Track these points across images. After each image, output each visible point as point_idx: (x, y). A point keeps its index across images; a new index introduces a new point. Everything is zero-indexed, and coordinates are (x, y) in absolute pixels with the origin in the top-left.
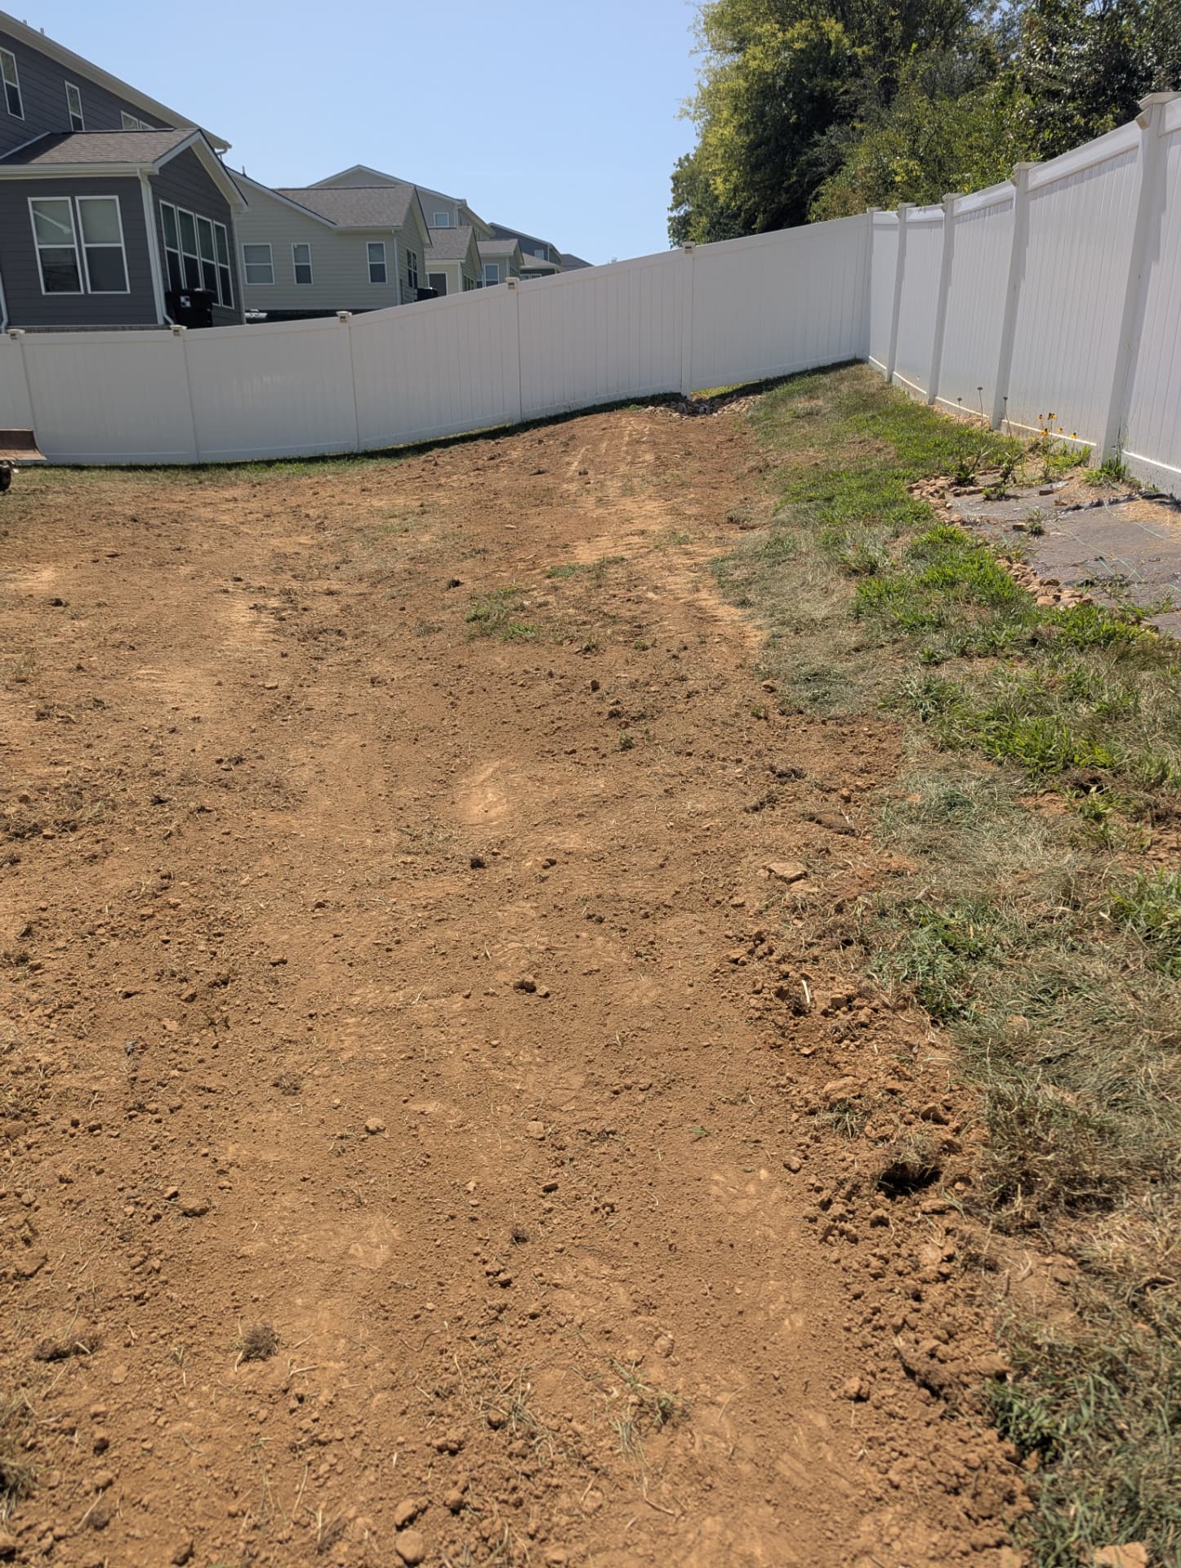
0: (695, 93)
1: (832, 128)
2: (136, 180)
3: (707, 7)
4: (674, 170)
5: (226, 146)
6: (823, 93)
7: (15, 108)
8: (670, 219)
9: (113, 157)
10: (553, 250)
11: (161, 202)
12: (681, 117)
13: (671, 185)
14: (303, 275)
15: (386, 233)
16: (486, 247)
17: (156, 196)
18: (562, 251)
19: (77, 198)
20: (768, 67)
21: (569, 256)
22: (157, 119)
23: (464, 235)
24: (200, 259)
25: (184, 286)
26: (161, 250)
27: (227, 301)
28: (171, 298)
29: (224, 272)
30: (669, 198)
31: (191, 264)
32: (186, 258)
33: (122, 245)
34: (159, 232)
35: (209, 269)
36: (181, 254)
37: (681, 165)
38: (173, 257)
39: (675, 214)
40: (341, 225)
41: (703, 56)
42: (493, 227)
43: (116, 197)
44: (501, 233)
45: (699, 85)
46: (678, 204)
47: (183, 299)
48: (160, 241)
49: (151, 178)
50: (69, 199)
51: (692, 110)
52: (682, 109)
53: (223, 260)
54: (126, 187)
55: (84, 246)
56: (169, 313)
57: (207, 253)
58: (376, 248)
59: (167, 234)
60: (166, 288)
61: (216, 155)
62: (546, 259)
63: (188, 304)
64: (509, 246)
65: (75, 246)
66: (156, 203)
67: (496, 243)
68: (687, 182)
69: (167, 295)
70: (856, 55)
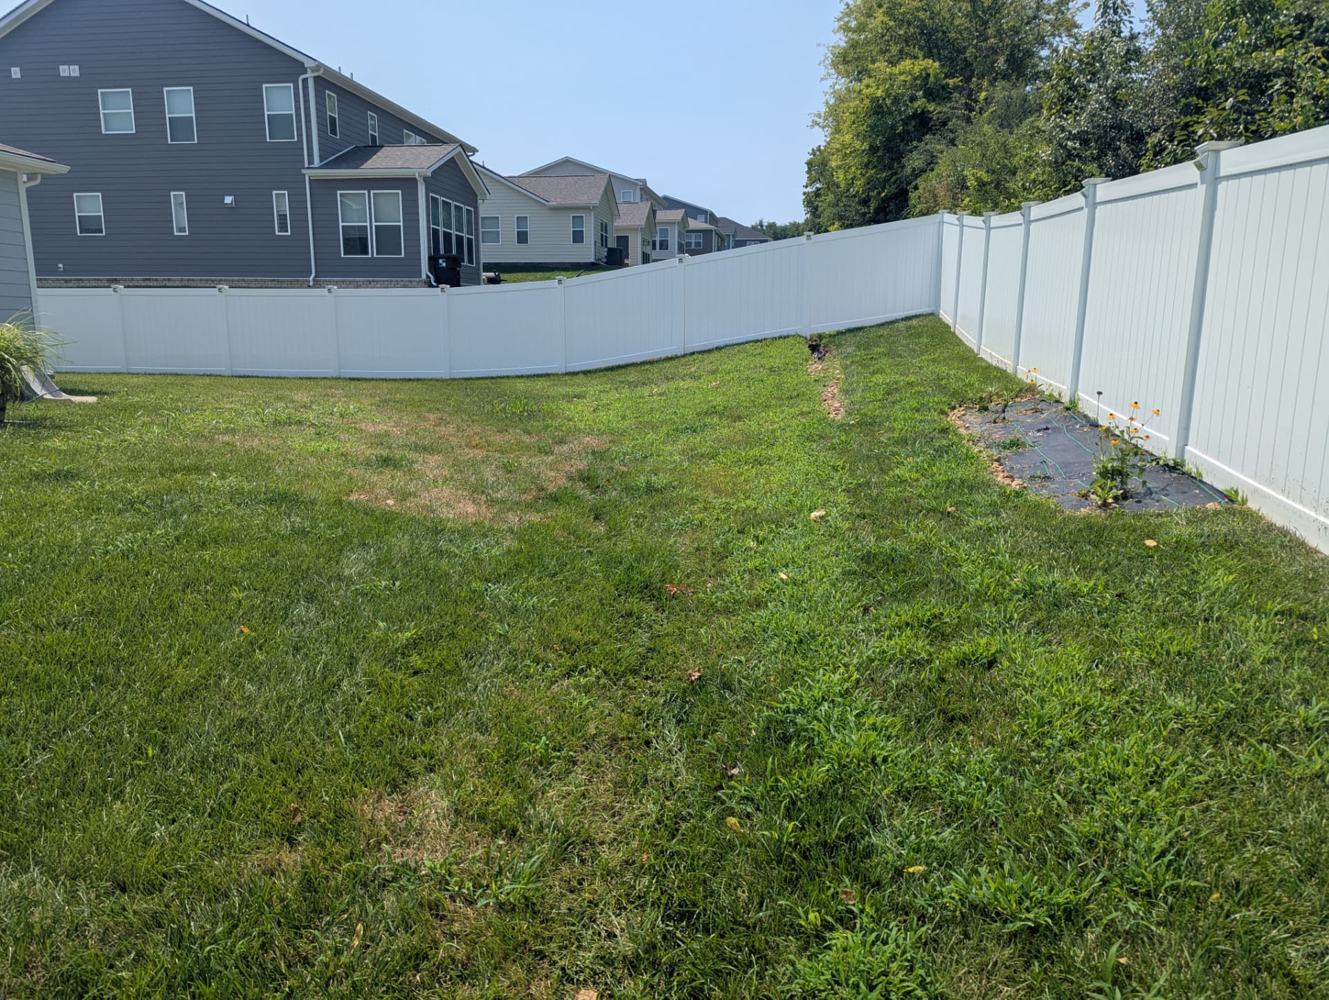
0: (823, 109)
1: (928, 136)
2: (414, 180)
3: (834, 47)
4: (809, 157)
5: (474, 151)
6: (923, 112)
7: (334, 132)
8: (804, 194)
9: (399, 164)
10: (712, 215)
11: (431, 194)
12: (812, 126)
13: (806, 168)
14: (522, 238)
15: (586, 208)
16: (662, 215)
17: (428, 190)
18: (718, 215)
19: (372, 192)
20: (879, 93)
21: (725, 219)
22: (433, 136)
23: (645, 207)
24: (454, 232)
25: (442, 252)
26: (428, 228)
27: (471, 261)
28: (433, 260)
29: (470, 241)
30: (804, 178)
31: (447, 236)
32: (445, 233)
33: (401, 224)
34: (428, 215)
35: (460, 239)
36: (441, 229)
37: (814, 153)
38: (436, 232)
39: (809, 190)
40: (553, 203)
41: (831, 82)
42: (666, 198)
43: (400, 192)
44: (671, 203)
45: (827, 103)
46: (812, 181)
47: (441, 261)
48: (428, 221)
49: (425, 179)
50: (366, 192)
51: (821, 121)
52: (813, 121)
53: (469, 232)
54: (406, 184)
55: (374, 224)
56: (430, 271)
57: (460, 229)
58: (577, 220)
59: (433, 217)
60: (429, 253)
61: (468, 156)
62: (706, 222)
63: (444, 265)
64: (678, 214)
65: (368, 224)
66: (427, 196)
67: (668, 212)
68: (818, 166)
69: (430, 258)
70: (948, 84)
